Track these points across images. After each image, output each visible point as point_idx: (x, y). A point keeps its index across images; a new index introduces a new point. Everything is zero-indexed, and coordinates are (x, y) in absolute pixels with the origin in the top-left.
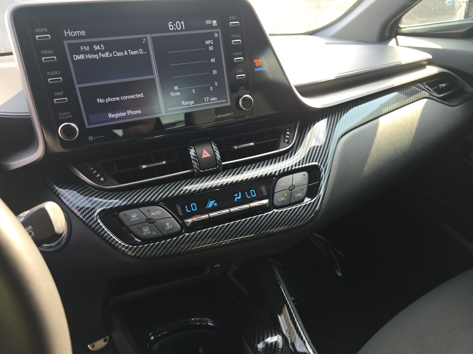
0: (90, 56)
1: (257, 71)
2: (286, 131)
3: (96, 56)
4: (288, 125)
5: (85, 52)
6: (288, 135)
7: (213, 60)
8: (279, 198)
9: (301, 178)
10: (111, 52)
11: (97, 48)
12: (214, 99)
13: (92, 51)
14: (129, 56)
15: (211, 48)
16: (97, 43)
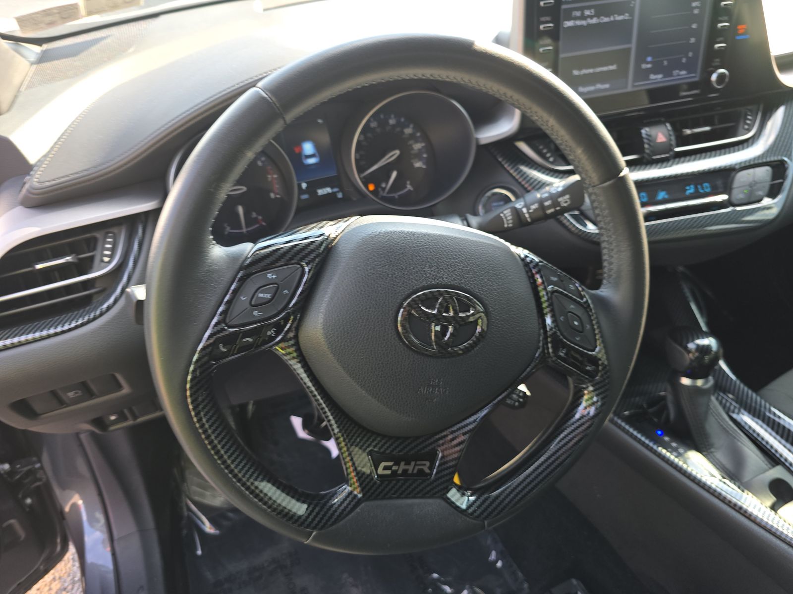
0: (579, 23)
1: (739, 40)
2: (746, 115)
3: (584, 23)
4: (749, 107)
5: (576, 18)
6: (749, 120)
7: (694, 26)
8: (738, 194)
9: (763, 173)
10: (598, 17)
11: (587, 13)
12: (684, 72)
13: (583, 17)
14: (615, 22)
15: (696, 11)
16: (589, 8)
